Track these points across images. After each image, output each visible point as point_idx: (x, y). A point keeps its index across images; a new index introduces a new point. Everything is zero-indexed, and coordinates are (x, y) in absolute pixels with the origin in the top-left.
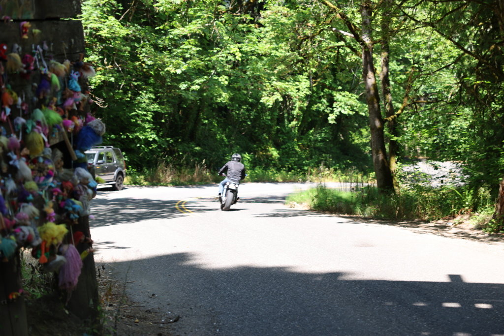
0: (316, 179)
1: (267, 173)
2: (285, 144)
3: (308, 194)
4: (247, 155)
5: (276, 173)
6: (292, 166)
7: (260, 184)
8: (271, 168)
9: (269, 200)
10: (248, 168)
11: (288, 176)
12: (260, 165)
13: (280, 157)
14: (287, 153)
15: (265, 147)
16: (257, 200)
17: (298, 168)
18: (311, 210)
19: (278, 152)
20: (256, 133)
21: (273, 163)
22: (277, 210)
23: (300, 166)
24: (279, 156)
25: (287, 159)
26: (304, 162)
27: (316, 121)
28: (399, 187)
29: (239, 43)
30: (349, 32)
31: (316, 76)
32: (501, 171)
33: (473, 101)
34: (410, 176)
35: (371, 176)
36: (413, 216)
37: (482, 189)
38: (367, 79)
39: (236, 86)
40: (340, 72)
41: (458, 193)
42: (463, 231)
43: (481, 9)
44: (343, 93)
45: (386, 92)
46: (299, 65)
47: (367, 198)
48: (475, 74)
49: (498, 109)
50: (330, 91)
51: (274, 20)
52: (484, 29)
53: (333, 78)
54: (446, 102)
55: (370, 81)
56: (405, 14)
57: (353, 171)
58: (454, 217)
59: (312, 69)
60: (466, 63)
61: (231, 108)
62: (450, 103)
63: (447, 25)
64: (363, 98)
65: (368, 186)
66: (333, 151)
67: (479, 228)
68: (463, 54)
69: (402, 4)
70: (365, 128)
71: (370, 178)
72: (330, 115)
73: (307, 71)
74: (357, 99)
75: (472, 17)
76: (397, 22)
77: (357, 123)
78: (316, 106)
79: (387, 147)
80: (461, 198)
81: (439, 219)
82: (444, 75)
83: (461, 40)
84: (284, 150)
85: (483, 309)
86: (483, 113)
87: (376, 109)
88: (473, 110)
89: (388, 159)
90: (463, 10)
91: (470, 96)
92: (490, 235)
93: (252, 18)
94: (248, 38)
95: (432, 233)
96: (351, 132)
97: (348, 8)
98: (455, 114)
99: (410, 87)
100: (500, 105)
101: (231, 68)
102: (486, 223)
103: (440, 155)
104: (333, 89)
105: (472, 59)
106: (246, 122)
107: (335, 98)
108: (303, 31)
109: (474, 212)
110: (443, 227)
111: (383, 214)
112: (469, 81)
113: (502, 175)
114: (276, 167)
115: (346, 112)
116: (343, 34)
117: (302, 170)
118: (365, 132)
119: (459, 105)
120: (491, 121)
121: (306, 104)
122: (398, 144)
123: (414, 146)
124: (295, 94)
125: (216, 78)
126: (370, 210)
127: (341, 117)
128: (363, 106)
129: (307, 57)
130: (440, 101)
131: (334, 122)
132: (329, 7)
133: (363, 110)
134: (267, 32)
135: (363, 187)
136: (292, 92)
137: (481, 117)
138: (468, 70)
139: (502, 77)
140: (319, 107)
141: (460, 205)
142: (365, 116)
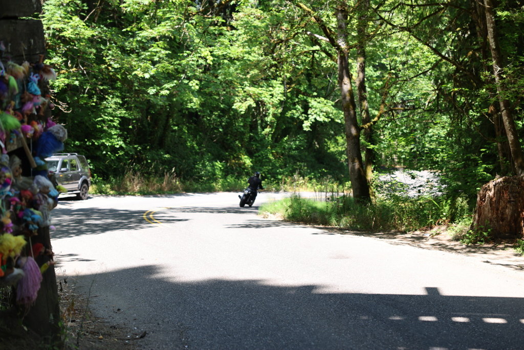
0: (290, 189)
1: (239, 182)
2: (258, 152)
3: (282, 204)
4: (219, 163)
6: (265, 175)
7: (232, 194)
8: (243, 177)
9: (241, 210)
10: (220, 177)
12: (232, 173)
14: (260, 161)
15: (238, 155)
16: (229, 210)
17: (272, 177)
18: (285, 221)
19: (251, 160)
20: (227, 140)
21: (245, 172)
22: (250, 220)
23: (274, 175)
24: (252, 164)
25: (260, 168)
26: (278, 171)
27: (290, 128)
28: (375, 197)
29: (210, 46)
30: (324, 37)
31: (290, 82)
32: (480, 181)
33: (451, 109)
34: (387, 186)
35: (347, 185)
36: (389, 226)
37: (460, 199)
38: (343, 85)
39: (207, 90)
40: (316, 77)
41: (436, 203)
42: (441, 242)
43: (459, 14)
44: (318, 100)
45: (363, 98)
46: (273, 69)
47: (343, 208)
48: (453, 81)
49: (476, 117)
50: (305, 97)
51: (247, 23)
52: (462, 34)
53: (308, 83)
54: (423, 109)
55: (346, 87)
56: (381, 18)
57: (328, 181)
58: (431, 228)
59: (286, 74)
60: (443, 69)
61: (202, 114)
62: (428, 111)
63: (424, 30)
64: (339, 104)
65: (344, 196)
66: (308, 159)
67: (457, 239)
68: (441, 60)
69: (378, 8)
70: (341, 136)
71: (346, 188)
72: (305, 122)
73: (280, 76)
74: (332, 105)
75: (450, 22)
76: (373, 26)
77: (333, 130)
78: (290, 112)
79: (363, 155)
80: (438, 208)
81: (416, 230)
82: (421, 81)
83: (438, 45)
84: (257, 159)
85: (460, 323)
86: (461, 121)
87: (353, 116)
88: (451, 118)
89: (364, 168)
90: (440, 14)
91: (448, 104)
92: (468, 247)
93: (224, 21)
94: (219, 41)
95: (408, 244)
96: (326, 140)
97: (323, 11)
98: (432, 122)
99: (387, 93)
100: (477, 112)
101: (202, 73)
102: (464, 234)
103: (417, 164)
104: (308, 95)
105: (450, 66)
106: (217, 129)
107: (310, 105)
108: (276, 35)
109: (452, 223)
110: (420, 238)
111: (359, 224)
112: (447, 87)
113: (480, 184)
114: (249, 176)
115: (321, 119)
116: (318, 38)
117: (276, 179)
118: (340, 140)
119: (437, 112)
120: (468, 130)
121: (280, 110)
122: (374, 152)
123: (391, 155)
124: (268, 99)
125: (186, 82)
126: (345, 221)
127: (316, 125)
128: (339, 113)
129: (281, 61)
130: (417, 108)
131: (309, 129)
132: (304, 10)
133: (339, 117)
134: (240, 35)
135: (338, 197)
136: (266, 98)
137: (458, 125)
138: (445, 76)
139: (480, 84)
140: (293, 114)
141: (437, 215)
142: (341, 124)
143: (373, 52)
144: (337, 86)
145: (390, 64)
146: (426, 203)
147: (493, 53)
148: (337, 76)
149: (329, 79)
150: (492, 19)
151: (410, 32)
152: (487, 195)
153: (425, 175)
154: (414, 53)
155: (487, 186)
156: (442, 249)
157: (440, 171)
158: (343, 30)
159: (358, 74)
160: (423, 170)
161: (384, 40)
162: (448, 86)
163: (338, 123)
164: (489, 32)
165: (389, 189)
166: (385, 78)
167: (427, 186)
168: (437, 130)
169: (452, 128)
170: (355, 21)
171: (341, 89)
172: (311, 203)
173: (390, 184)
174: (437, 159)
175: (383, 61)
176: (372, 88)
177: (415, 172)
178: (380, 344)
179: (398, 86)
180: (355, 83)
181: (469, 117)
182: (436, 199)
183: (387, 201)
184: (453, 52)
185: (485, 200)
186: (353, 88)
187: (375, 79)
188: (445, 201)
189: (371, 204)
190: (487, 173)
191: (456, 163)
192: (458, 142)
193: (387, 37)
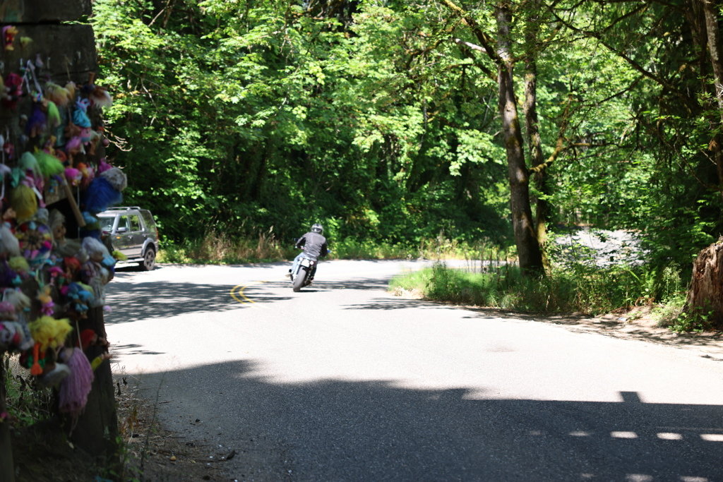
0: (432, 256)
1: (362, 246)
2: (388, 205)
3: (421, 277)
4: (334, 220)
5: (376, 246)
6: (398, 236)
7: (352, 262)
8: (367, 239)
9: (365, 285)
10: (335, 239)
11: (393, 250)
12: (352, 234)
13: (381, 223)
14: (391, 217)
15: (360, 209)
16: (348, 285)
17: (407, 239)
18: (424, 299)
19: (378, 216)
20: (346, 188)
21: (370, 232)
22: (376, 299)
23: (410, 236)
24: (379, 222)
25: (391, 227)
26: (415, 231)
27: (433, 171)
28: (550, 267)
29: (322, 59)
30: (480, 45)
31: (432, 108)
32: (696, 244)
33: (656, 145)
34: (567, 251)
35: (511, 251)
36: (570, 307)
37: (669, 270)
38: (505, 112)
39: (317, 121)
40: (467, 101)
41: (635, 275)
42: (642, 329)
43: (667, 13)
44: (471, 133)
45: (533, 130)
46: (408, 91)
47: (505, 282)
48: (658, 106)
49: (691, 156)
50: (453, 130)
51: (372, 27)
52: (672, 41)
53: (457, 110)
54: (617, 145)
55: (510, 115)
56: (558, 19)
57: (484, 244)
58: (629, 310)
59: (426, 97)
60: (646, 90)
61: (311, 153)
62: (624, 147)
63: (618, 35)
64: (500, 139)
65: (507, 265)
66: (457, 214)
67: (664, 325)
68: (641, 77)
69: (554, 5)
70: (503, 182)
71: (510, 254)
72: (453, 163)
73: (419, 100)
74: (490, 140)
75: (655, 24)
76: (547, 31)
77: (491, 175)
78: (432, 150)
79: (533, 209)
80: (639, 282)
81: (607, 313)
82: (614, 106)
83: (638, 56)
84: (386, 214)
85: (670, 440)
86: (670, 162)
87: (519, 156)
88: (656, 157)
89: (535, 227)
90: (640, 13)
91: (651, 138)
92: (679, 335)
93: (341, 24)
94: (334, 52)
95: (597, 332)
96: (482, 188)
97: (478, 10)
98: (630, 163)
99: (566, 124)
100: (693, 149)
101: (310, 96)
102: (674, 317)
103: (609, 221)
104: (457, 126)
105: (655, 85)
106: (331, 173)
107: (460, 140)
108: (413, 43)
109: (658, 303)
110: (613, 324)
111: (527, 305)
112: (650, 115)
113: (697, 249)
114: (376, 237)
115: (476, 158)
116: (471, 47)
117: (413, 241)
118: (502, 188)
119: (636, 150)
120: (680, 172)
121: (418, 148)
122: (548, 205)
123: (572, 209)
124: (401, 132)
125: (289, 109)
126: (508, 300)
127: (467, 167)
128: (500, 150)
129: (419, 80)
130: (608, 144)
131: (458, 174)
132: (451, 9)
133: (500, 156)
134: (362, 44)
135: (499, 267)
136: (398, 130)
137: (667, 167)
138: (648, 99)
139: (697, 110)
140: (436, 152)
141: (637, 292)
142: (503, 165)
143: (547, 66)
144: (496, 114)
145: (570, 83)
146: (621, 275)
147: (715, 67)
148: (497, 100)
149: (486, 103)
150: (713, 20)
151: (599, 38)
152: (707, 263)
153: (619, 237)
154: (604, 67)
155: (706, 252)
156: (643, 339)
157: (640, 231)
158: (505, 36)
159: (527, 96)
160: (618, 229)
161: (563, 49)
162: (652, 112)
163: (498, 164)
164: (709, 38)
165: (570, 255)
166: (563, 103)
167: (623, 252)
168: (637, 174)
169: (657, 171)
170: (522, 24)
171: (503, 118)
172: (461, 275)
173: (571, 248)
174: (637, 215)
175: (561, 79)
176: (545, 116)
177: (606, 233)
178: (558, 469)
179: (581, 113)
180: (521, 109)
181: (681, 156)
182: (636, 269)
183: (567, 273)
184: (659, 66)
185: (704, 271)
186: (519, 116)
187: (550, 103)
188: (647, 272)
189: (545, 276)
190: (707, 233)
191: (663, 219)
192: (666, 190)
193: (567, 45)
